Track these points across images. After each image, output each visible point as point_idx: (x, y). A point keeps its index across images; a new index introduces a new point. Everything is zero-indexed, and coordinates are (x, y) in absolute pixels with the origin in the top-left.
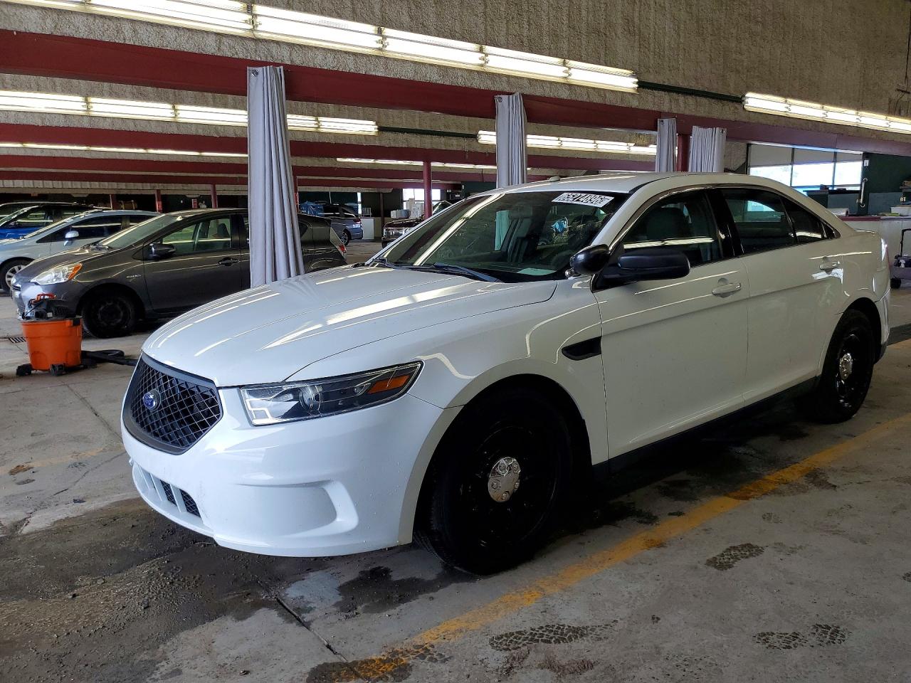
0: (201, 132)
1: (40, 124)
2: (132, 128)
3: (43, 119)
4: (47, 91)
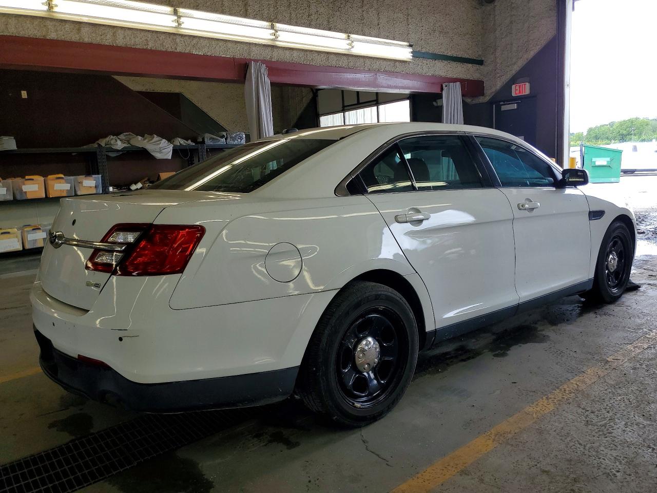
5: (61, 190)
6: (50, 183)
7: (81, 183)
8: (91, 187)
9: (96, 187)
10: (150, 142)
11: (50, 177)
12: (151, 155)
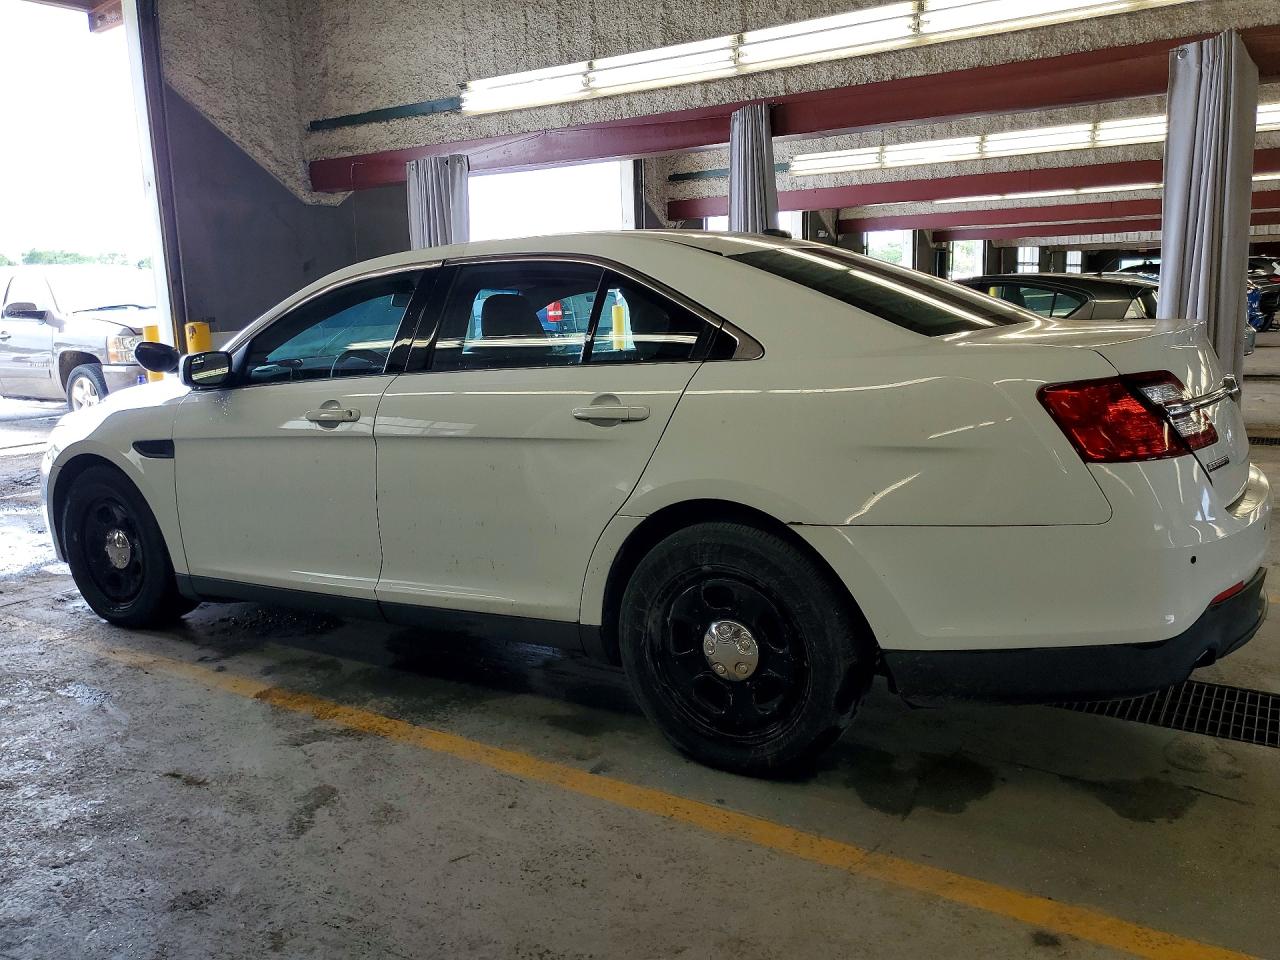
0: (1131, 157)
1: (930, 178)
2: (1033, 165)
3: (933, 171)
4: (942, 136)
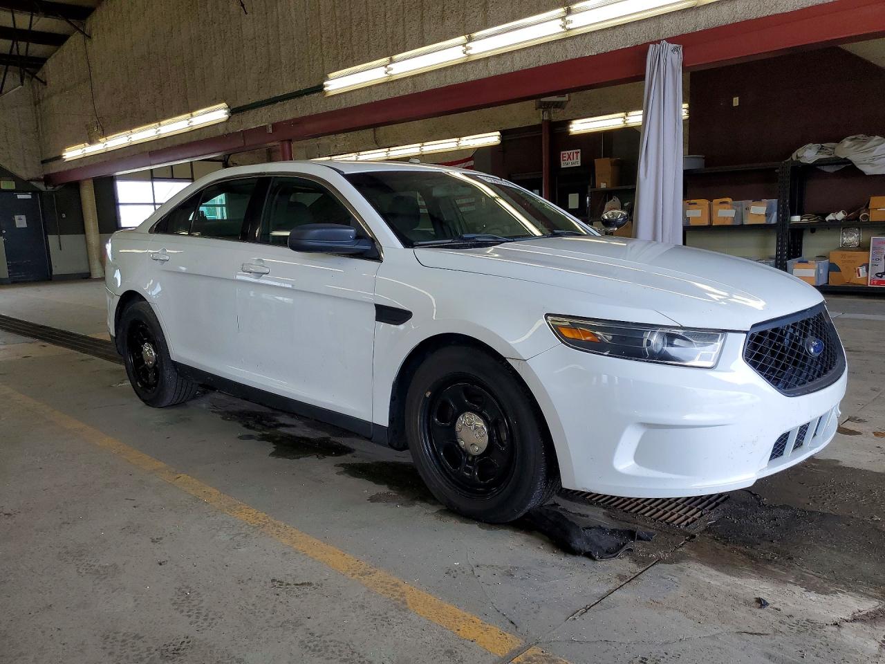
5: (725, 217)
6: (715, 208)
7: (747, 209)
8: (759, 215)
9: (766, 215)
10: (859, 150)
11: (715, 201)
12: (858, 169)
